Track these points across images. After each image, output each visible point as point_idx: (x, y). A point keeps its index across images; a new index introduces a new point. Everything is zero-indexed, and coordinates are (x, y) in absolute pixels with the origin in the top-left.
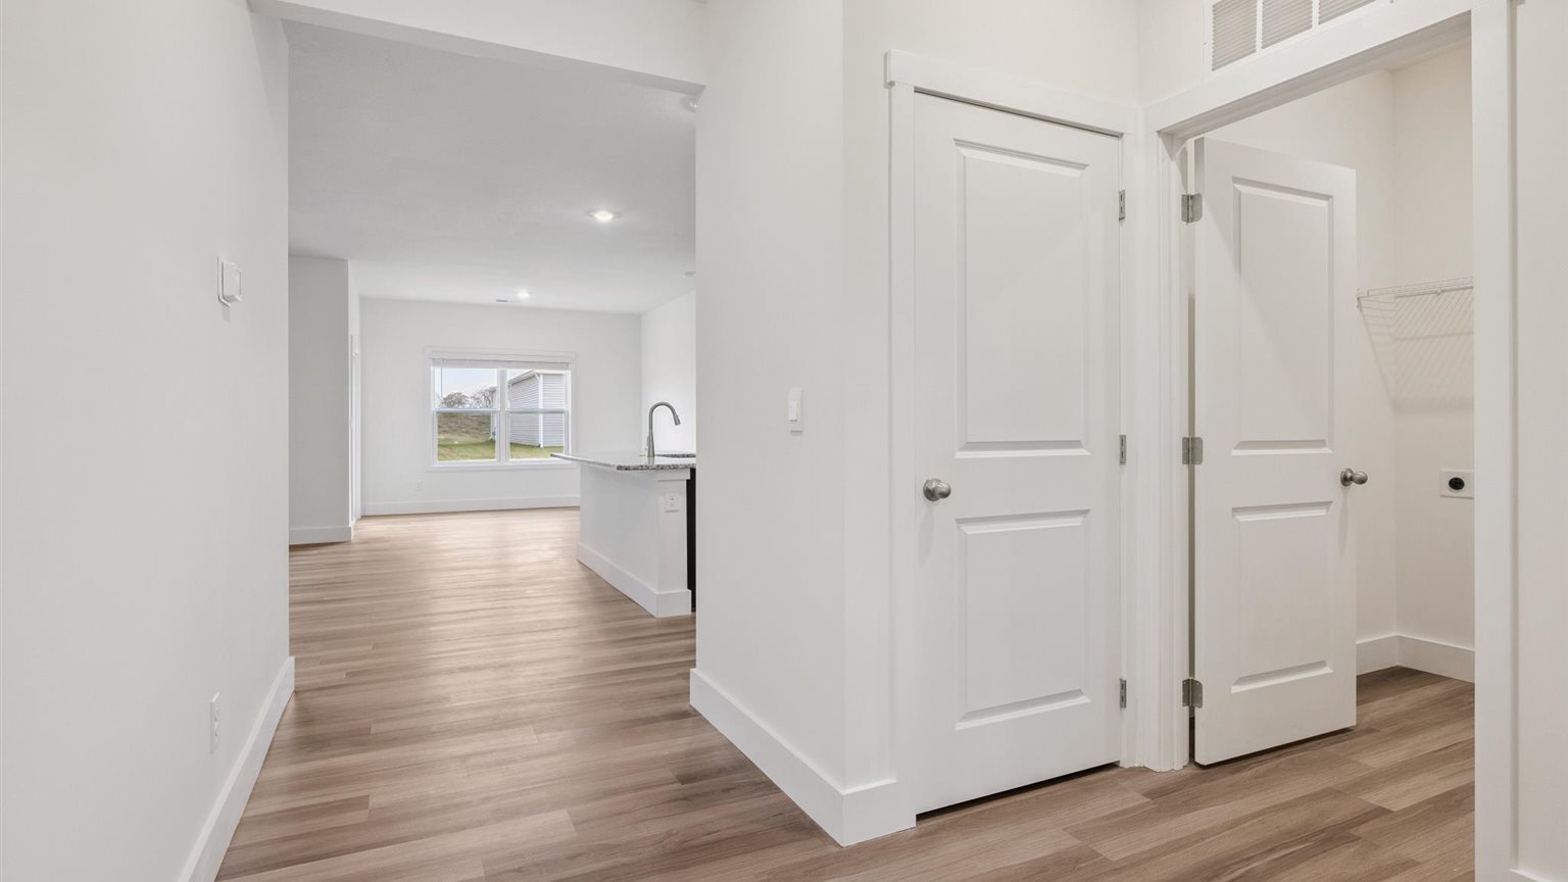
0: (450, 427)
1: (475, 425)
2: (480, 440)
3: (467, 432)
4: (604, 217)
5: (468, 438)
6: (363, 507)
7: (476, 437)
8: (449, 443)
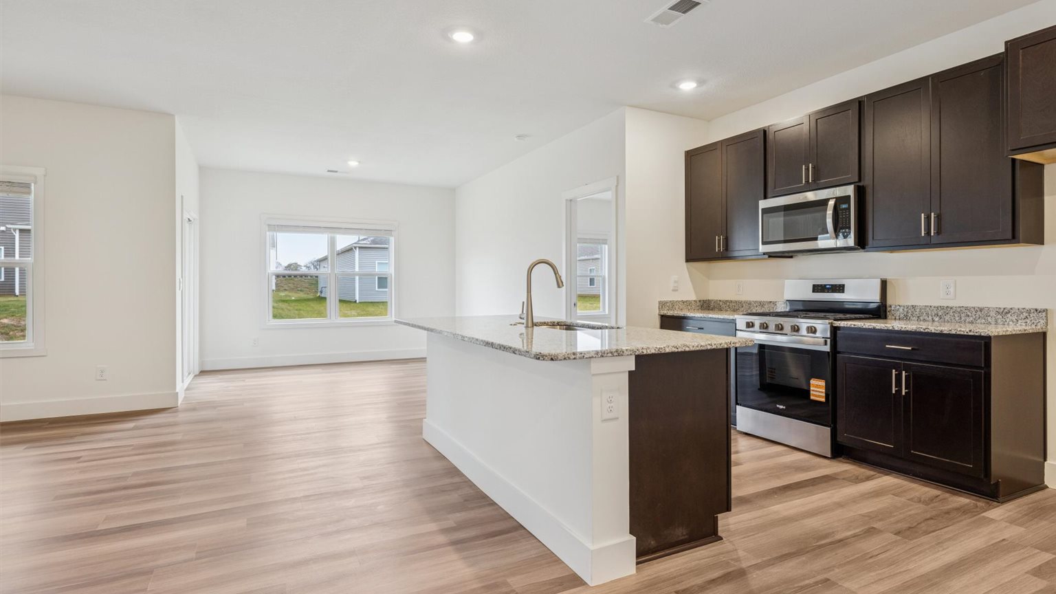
0: (289, 287)
1: (307, 285)
2: (311, 296)
3: (301, 291)
4: (463, 37)
5: (302, 295)
6: (202, 363)
7: (308, 294)
8: (288, 298)
